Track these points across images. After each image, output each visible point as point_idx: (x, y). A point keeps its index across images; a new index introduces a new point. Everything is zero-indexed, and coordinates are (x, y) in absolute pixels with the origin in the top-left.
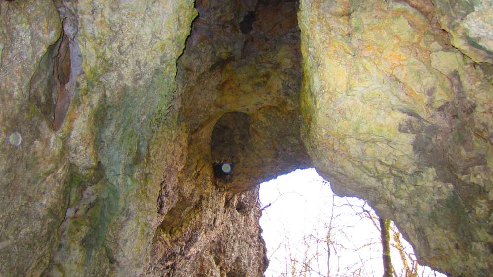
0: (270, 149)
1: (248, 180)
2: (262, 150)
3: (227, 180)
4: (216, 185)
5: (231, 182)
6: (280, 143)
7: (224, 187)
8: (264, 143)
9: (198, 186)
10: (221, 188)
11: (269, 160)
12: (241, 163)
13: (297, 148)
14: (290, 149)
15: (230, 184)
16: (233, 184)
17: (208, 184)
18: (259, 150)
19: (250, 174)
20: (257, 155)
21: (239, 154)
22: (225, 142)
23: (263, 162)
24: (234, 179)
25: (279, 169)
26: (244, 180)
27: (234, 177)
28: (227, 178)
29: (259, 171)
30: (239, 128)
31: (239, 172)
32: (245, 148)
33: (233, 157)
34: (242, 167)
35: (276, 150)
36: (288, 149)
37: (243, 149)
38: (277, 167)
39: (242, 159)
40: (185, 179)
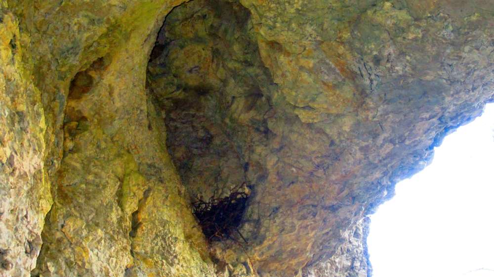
0: (335, 87)
1: (309, 221)
2: (313, 100)
3: (246, 240)
4: (215, 260)
5: (261, 243)
6: (357, 45)
7: (245, 264)
8: (310, 71)
9: (144, 260)
10: (234, 266)
11: (347, 124)
12: (272, 177)
13: (411, 36)
14: (390, 50)
15: (257, 248)
16: (270, 247)
17: (177, 249)
18: (307, 108)
19: (309, 202)
20: (310, 126)
21: (259, 149)
22: (217, 141)
23: (332, 143)
24: (267, 230)
25: (389, 147)
26: (298, 223)
27: (266, 223)
28: (245, 235)
29: (334, 178)
30: (234, 74)
31: (274, 205)
32: (270, 125)
33: (246, 167)
34: (279, 188)
35: (353, 76)
36: (386, 54)
37: (267, 132)
38: (380, 141)
39: (271, 162)
40: (85, 233)
